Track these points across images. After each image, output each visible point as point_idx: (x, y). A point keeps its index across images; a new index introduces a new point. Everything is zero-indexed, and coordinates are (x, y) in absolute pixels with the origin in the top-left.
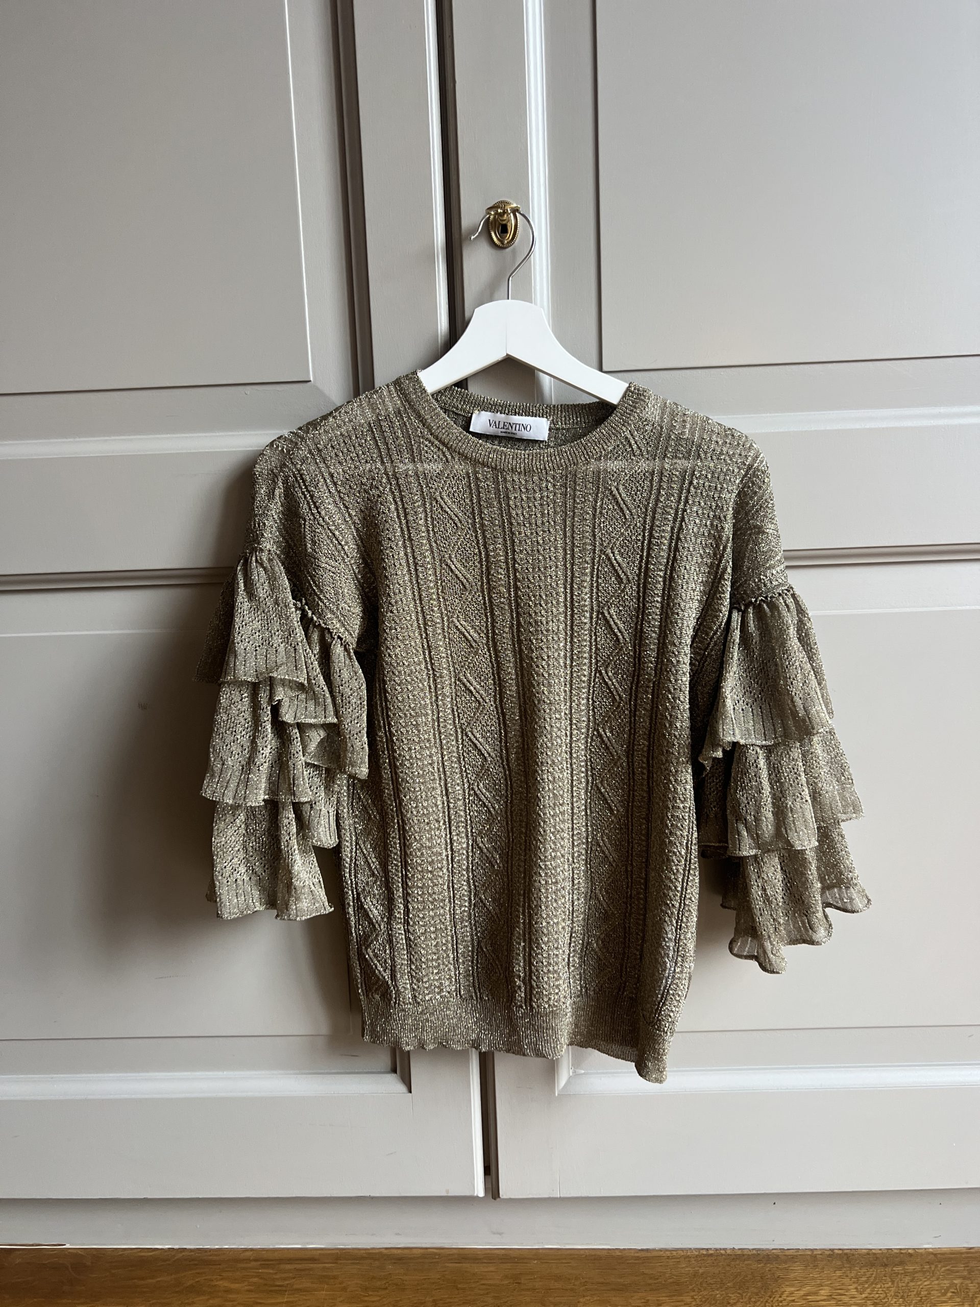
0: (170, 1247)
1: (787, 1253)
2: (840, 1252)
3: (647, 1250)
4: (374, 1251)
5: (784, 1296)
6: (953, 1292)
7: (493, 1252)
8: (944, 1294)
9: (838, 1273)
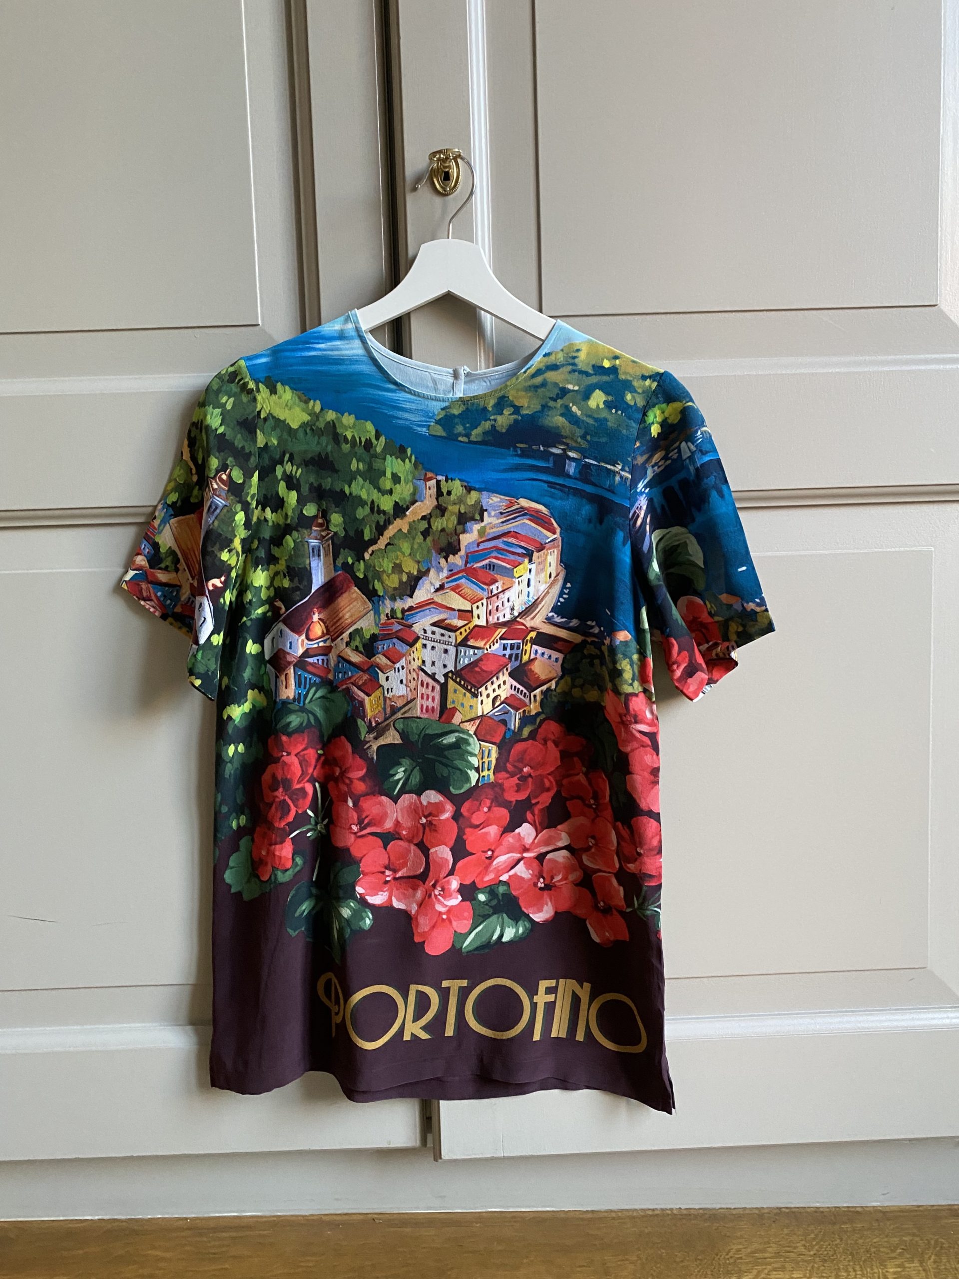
0: (100, 1217)
1: (734, 1212)
2: (787, 1211)
3: (593, 1211)
4: (312, 1218)
5: (731, 1254)
6: (903, 1249)
7: (434, 1216)
8: (893, 1251)
9: (786, 1231)
